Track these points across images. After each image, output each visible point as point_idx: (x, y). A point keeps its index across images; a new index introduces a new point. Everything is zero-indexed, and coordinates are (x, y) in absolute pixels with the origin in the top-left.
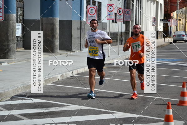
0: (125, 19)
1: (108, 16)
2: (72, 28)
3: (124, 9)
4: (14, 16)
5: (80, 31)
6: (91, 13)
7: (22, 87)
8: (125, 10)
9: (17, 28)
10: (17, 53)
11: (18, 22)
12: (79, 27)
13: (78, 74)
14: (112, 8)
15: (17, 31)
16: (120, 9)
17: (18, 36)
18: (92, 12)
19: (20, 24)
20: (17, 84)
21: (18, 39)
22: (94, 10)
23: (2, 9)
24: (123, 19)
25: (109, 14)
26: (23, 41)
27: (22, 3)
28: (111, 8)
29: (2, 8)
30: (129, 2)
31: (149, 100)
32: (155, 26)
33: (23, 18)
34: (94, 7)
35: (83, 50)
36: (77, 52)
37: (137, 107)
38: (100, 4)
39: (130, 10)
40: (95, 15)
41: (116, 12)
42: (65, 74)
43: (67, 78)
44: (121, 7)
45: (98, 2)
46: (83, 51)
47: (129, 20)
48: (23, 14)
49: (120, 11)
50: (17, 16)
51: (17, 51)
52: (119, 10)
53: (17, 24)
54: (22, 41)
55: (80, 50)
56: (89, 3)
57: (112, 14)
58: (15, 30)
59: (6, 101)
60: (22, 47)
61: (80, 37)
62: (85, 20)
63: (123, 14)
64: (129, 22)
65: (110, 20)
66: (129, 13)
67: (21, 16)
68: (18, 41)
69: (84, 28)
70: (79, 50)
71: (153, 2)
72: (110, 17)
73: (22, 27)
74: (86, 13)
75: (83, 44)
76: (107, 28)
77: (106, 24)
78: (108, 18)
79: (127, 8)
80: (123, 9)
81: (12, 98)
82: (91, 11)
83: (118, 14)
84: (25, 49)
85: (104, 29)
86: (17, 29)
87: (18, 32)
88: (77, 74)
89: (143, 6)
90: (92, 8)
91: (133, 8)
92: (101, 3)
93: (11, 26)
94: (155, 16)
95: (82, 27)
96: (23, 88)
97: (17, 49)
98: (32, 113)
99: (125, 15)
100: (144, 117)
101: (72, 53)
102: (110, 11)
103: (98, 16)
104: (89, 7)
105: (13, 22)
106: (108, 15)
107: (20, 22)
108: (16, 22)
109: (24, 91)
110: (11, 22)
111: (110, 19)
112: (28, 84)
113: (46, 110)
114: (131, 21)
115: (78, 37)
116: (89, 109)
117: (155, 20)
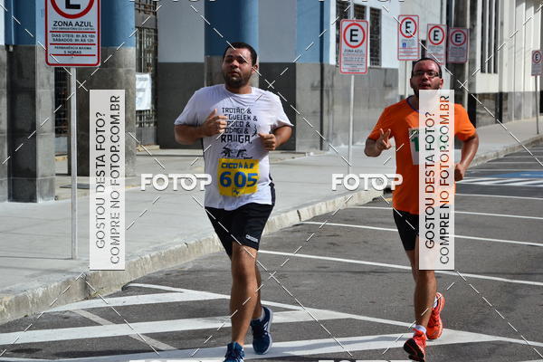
0: (449, 58)
1: (402, 50)
2: (297, 86)
3: (448, 30)
4: (129, 53)
5: (318, 92)
6: (351, 40)
7: (154, 257)
8: (451, 31)
9: (138, 87)
10: (138, 159)
11: (140, 70)
12: (317, 82)
13: (315, 218)
14: (412, 26)
15: (139, 95)
16: (437, 29)
17: (141, 111)
18: (354, 38)
19: (148, 76)
20: (140, 248)
21: (141, 119)
22: (360, 33)
23: (96, 35)
24: (443, 57)
25: (404, 44)
26: (156, 124)
27: (151, 16)
28: (408, 25)
29: (96, 30)
30: (461, 7)
31: (522, 292)
32: (538, 77)
33: (155, 60)
34: (360, 23)
35: (328, 150)
36: (313, 155)
37: (488, 312)
38: (376, 14)
39: (465, 31)
40: (362, 48)
41: (423, 36)
42: (279, 219)
43: (284, 231)
44: (438, 23)
45: (372, 9)
46: (328, 153)
47: (461, 60)
48: (156, 48)
49: (435, 36)
50: (140, 52)
51: (138, 153)
52: (433, 31)
53: (138, 76)
54: (152, 125)
55: (321, 149)
56: (346, 13)
57: (413, 44)
58: (134, 94)
59: (110, 296)
60: (152, 141)
61: (319, 110)
62: (332, 61)
63: (443, 44)
64: (462, 65)
65: (406, 60)
66: (462, 39)
67: (149, 52)
68: (140, 124)
69: (332, 86)
70: (317, 148)
71: (533, 8)
72: (408, 53)
73: (152, 85)
74: (338, 40)
75: (328, 131)
76: (397, 85)
77: (395, 71)
78: (401, 54)
79: (457, 25)
80: (444, 28)
81: (126, 290)
82: (352, 35)
83: (429, 43)
84: (161, 148)
85: (390, 86)
86: (140, 90)
87: (140, 99)
88: (313, 219)
89: (502, 18)
90: (353, 27)
91: (473, 25)
92: (379, 11)
93: (121, 83)
94: (539, 48)
95: (325, 83)
96: (156, 259)
97: (139, 147)
98: (183, 332)
99: (451, 45)
100: (511, 343)
101: (298, 158)
102: (407, 35)
103: (371, 51)
104: (345, 24)
105: (128, 72)
106: (401, 46)
107: (146, 71)
108: (134, 69)
109: (160, 269)
110: (121, 70)
111: (405, 58)
112: (172, 248)
113: (222, 321)
114: (467, 64)
115: (314, 112)
116: (347, 319)
117: (539, 58)
